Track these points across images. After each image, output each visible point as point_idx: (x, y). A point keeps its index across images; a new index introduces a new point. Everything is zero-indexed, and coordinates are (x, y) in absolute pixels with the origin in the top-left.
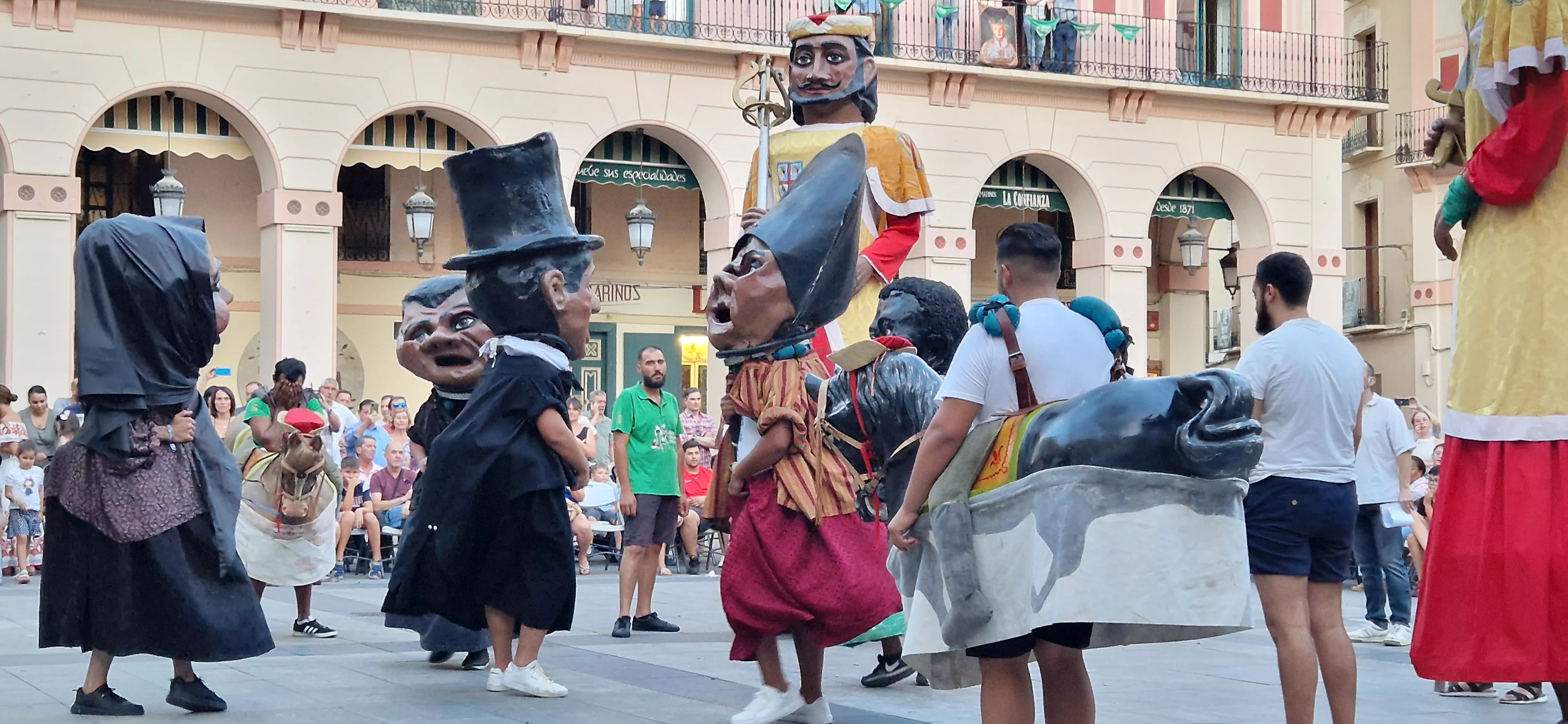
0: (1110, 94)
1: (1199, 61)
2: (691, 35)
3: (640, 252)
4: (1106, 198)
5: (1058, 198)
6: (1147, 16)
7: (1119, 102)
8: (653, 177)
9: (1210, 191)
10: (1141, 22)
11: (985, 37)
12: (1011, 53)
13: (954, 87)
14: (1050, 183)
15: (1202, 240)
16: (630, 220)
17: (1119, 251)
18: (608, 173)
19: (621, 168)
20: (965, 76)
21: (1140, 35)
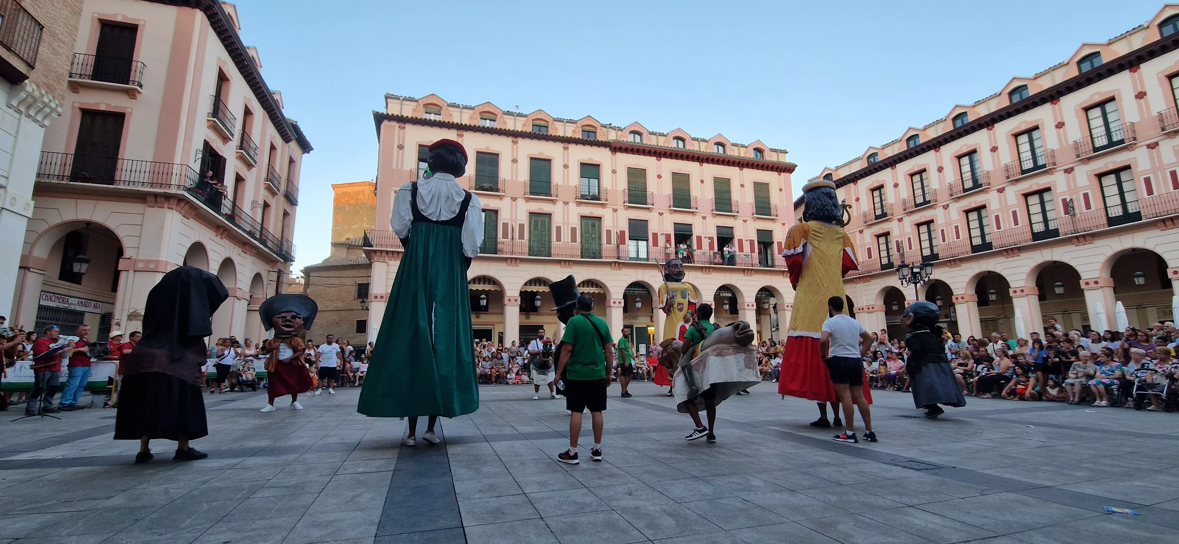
0: (744, 270)
1: (764, 262)
2: (648, 261)
3: (638, 309)
4: (744, 294)
5: (733, 294)
6: (751, 252)
7: (746, 272)
8: (641, 292)
9: (769, 291)
10: (750, 254)
11: (715, 258)
12: (721, 261)
13: (708, 270)
14: (731, 291)
15: (768, 303)
16: (636, 302)
17: (748, 305)
18: (631, 292)
19: (634, 290)
20: (710, 268)
21: (750, 257)
